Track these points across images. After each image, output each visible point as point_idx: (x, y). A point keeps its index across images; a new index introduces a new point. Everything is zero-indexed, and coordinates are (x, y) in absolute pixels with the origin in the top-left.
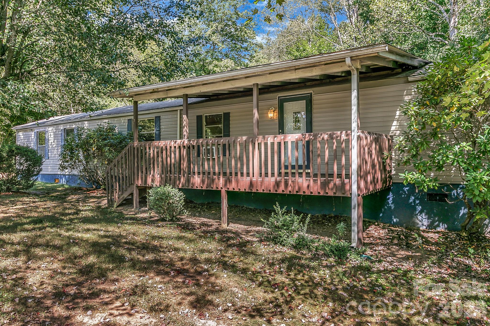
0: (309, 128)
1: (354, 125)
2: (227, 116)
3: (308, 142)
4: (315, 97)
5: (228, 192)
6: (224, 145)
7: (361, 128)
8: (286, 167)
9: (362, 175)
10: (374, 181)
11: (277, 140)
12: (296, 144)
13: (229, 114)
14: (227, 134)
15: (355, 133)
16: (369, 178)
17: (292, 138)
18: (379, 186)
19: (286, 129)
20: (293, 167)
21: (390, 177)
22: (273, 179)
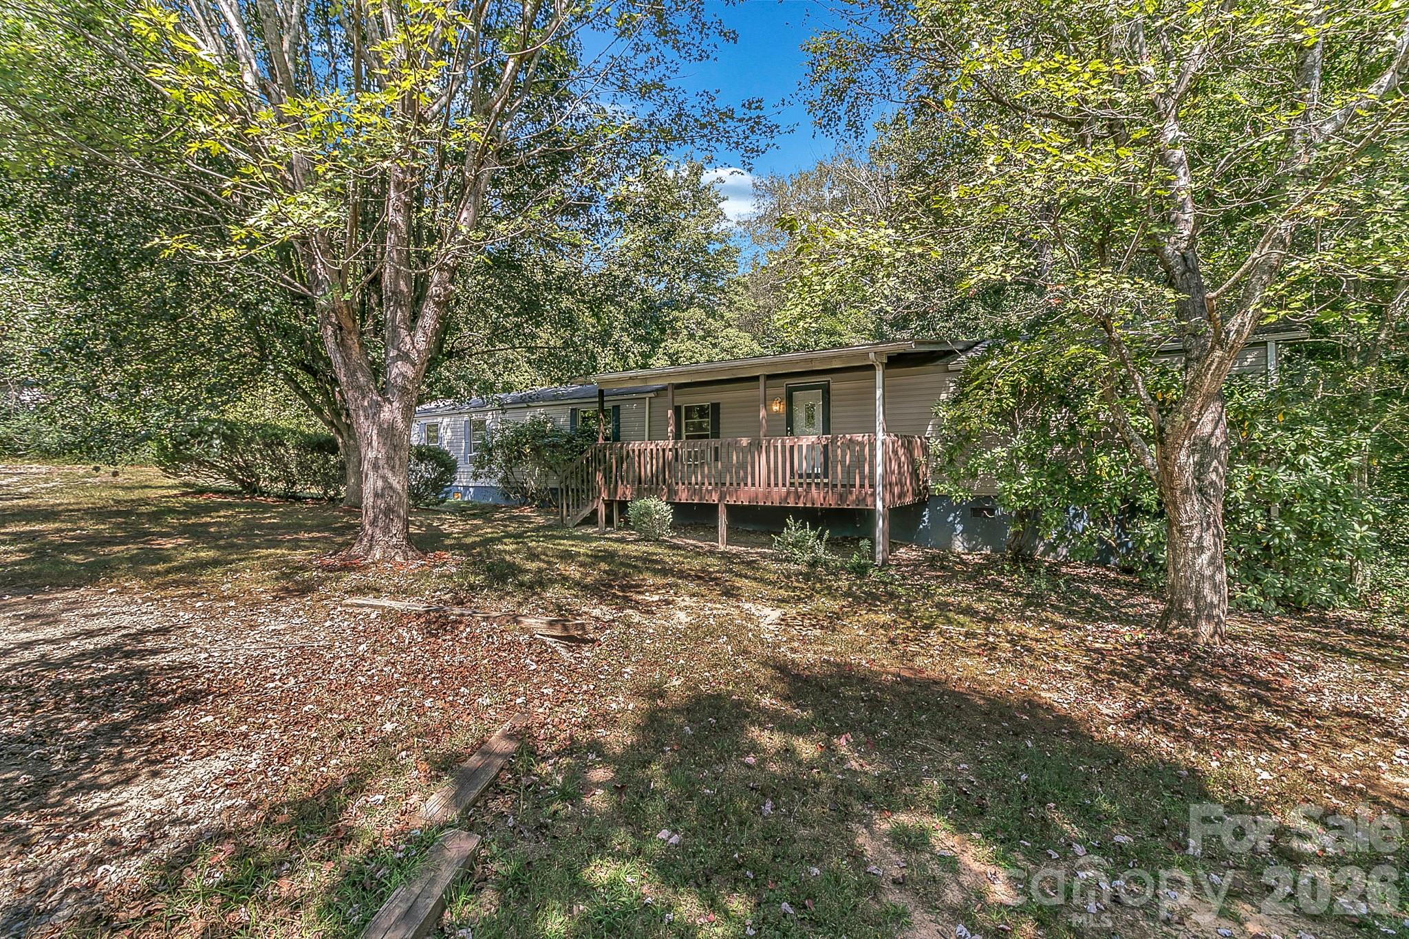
0: (827, 430)
1: (879, 428)
2: (716, 407)
3: (826, 447)
4: (833, 386)
5: (727, 506)
6: (716, 449)
7: (887, 431)
8: (801, 476)
9: (888, 486)
10: (902, 495)
11: (788, 443)
12: (811, 447)
13: (718, 404)
14: (716, 435)
15: (880, 436)
16: (896, 490)
17: (806, 441)
18: (908, 500)
19: (796, 430)
20: (809, 476)
21: (926, 488)
22: (784, 489)
